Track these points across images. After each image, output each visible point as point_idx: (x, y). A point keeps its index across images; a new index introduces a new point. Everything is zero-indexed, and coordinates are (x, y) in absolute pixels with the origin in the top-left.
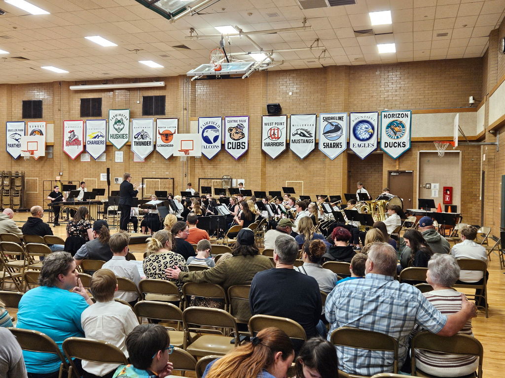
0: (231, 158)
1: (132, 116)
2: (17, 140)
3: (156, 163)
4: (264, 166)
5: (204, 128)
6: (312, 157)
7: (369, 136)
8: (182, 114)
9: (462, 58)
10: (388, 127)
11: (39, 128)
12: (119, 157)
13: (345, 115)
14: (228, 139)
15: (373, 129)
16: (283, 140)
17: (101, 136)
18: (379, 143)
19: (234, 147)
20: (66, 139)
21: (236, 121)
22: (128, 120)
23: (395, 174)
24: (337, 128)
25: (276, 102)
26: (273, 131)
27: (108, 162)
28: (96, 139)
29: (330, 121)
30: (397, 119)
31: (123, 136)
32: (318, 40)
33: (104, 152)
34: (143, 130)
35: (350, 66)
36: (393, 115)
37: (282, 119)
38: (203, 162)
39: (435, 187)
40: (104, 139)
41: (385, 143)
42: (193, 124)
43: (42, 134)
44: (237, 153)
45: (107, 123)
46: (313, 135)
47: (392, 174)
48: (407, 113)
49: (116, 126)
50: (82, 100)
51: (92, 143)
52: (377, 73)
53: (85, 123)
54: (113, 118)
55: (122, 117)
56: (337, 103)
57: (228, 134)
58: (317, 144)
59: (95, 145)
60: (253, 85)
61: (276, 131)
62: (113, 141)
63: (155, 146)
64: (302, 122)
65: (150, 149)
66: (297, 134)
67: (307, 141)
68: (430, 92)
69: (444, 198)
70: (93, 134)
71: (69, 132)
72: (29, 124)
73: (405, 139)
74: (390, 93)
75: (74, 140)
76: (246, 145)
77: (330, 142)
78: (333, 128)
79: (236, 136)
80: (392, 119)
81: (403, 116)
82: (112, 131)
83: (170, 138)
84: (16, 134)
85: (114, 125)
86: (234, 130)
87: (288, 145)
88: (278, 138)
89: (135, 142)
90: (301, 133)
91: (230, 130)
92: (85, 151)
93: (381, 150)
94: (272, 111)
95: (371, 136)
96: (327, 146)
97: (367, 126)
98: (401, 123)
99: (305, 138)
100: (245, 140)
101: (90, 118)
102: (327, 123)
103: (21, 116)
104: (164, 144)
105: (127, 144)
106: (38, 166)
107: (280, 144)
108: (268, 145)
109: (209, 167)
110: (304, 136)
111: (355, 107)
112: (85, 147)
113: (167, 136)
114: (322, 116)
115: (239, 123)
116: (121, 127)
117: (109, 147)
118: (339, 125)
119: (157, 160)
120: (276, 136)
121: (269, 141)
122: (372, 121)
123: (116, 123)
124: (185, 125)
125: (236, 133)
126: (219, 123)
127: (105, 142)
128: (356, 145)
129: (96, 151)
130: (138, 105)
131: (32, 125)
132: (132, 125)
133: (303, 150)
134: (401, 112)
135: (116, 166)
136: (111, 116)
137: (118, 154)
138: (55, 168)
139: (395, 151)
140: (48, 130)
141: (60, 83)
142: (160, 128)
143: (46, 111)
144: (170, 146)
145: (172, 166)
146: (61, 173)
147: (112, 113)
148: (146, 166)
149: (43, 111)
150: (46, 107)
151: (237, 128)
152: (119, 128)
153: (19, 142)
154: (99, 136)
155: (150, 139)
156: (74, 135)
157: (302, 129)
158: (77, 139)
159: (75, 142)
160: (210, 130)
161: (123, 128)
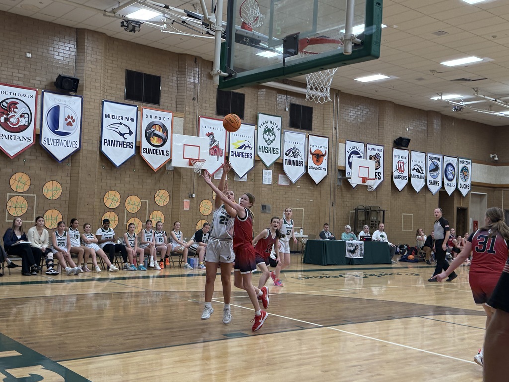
2: (122, 135)
3: (301, 188)
5: (350, 152)
8: (332, 133)
10: (462, 171)
11: (162, 121)
12: (267, 176)
13: (441, 157)
15: (455, 171)
16: (406, 174)
17: (248, 146)
18: (457, 184)
21: (374, 150)
22: (280, 130)
24: (437, 168)
27: (249, 183)
28: (242, 150)
29: (433, 160)
31: (272, 151)
34: (295, 147)
36: (464, 162)
37: (405, 153)
38: (343, 190)
40: (252, 151)
41: (460, 184)
42: (341, 147)
43: (165, 131)
45: (256, 129)
46: (424, 172)
49: (265, 136)
51: (237, 154)
54: (262, 125)
55: (274, 126)
58: (426, 181)
59: (240, 158)
61: (402, 164)
62: (263, 155)
63: (306, 167)
64: (418, 158)
65: (301, 170)
66: (415, 169)
67: (420, 177)
70: (238, 142)
71: (206, 135)
72: (146, 112)
73: (468, 182)
75: (213, 148)
76: (382, 175)
77: (433, 179)
80: (464, 165)
81: (468, 163)
82: (262, 143)
83: (320, 159)
84: (121, 124)
85: (263, 134)
87: (409, 179)
88: (403, 171)
89: (286, 160)
90: (417, 168)
91: (370, 158)
93: (458, 189)
95: (454, 177)
96: (432, 183)
97: (452, 169)
99: (420, 174)
100: (381, 170)
102: (431, 162)
103: (124, 95)
104: (314, 165)
105: (277, 161)
106: (149, 181)
107: (404, 178)
108: (397, 177)
109: (348, 195)
110: (419, 172)
112: (227, 158)
113: (318, 157)
114: (429, 155)
115: (376, 152)
116: (272, 138)
117: (258, 161)
118: (438, 165)
119: (302, 184)
120: (402, 169)
122: (454, 165)
123: (265, 132)
126: (362, 149)
127: (253, 156)
128: (446, 184)
129: (242, 166)
130: (286, 113)
131: (150, 115)
132: (284, 137)
133: (418, 184)
134: (467, 160)
135: (263, 189)
136: (260, 122)
137: (266, 173)
138: (183, 186)
139: (464, 192)
140: (174, 126)
141: (196, 59)
142: (311, 147)
143: (166, 95)
144: (321, 169)
145: (315, 193)
146: (194, 196)
147: (262, 118)
148: (291, 191)
149: (162, 94)
150: (166, 89)
151: (376, 157)
152: (269, 139)
153: (126, 139)
154: (246, 147)
155: (301, 158)
156: (214, 141)
157: (417, 165)
158: (217, 146)
159: (215, 150)
160: (354, 155)
161: (274, 140)
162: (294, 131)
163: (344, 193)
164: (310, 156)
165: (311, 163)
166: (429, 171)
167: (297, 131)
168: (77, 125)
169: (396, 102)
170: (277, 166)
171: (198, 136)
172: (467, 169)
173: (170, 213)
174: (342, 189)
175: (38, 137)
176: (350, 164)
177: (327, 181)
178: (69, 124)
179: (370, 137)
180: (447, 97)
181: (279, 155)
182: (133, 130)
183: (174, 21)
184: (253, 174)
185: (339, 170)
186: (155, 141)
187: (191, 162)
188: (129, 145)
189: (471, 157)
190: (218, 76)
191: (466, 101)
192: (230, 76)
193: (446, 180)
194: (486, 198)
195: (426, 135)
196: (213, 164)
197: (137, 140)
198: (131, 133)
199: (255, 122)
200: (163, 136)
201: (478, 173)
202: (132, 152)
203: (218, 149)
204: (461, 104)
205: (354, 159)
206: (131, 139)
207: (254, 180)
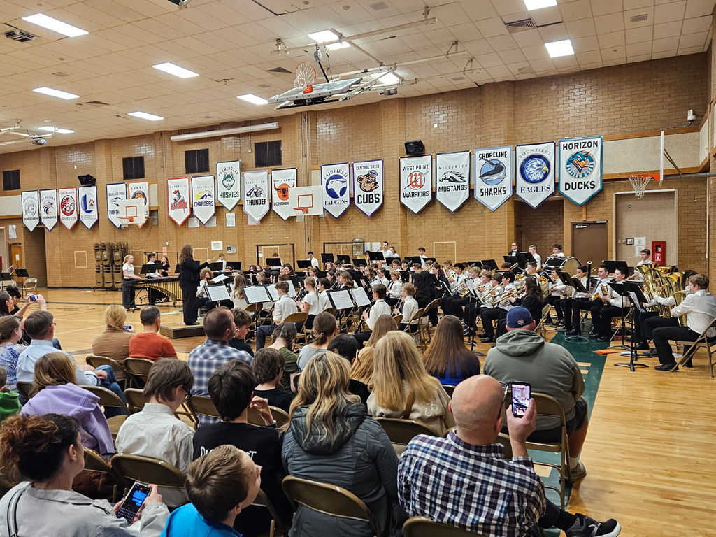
0: (362, 215)
1: (243, 168)
2: (118, 206)
3: (274, 226)
4: (405, 223)
5: (327, 178)
6: (466, 210)
7: (543, 176)
8: (302, 162)
9: (675, 55)
10: (569, 162)
11: (142, 190)
12: (231, 220)
13: (508, 150)
14: (358, 191)
15: (548, 165)
16: (427, 188)
17: (209, 195)
19: (365, 201)
20: (171, 201)
21: (367, 167)
22: (239, 174)
23: (582, 227)
24: (499, 168)
25: (416, 139)
26: (414, 177)
28: (204, 200)
29: (489, 159)
30: (582, 149)
31: (234, 195)
32: (456, 43)
33: (213, 216)
34: (256, 186)
35: (514, 82)
36: (576, 145)
37: (426, 160)
38: (329, 222)
39: (639, 242)
40: (212, 199)
41: (566, 184)
42: (315, 174)
43: (144, 196)
44: (369, 209)
45: (215, 178)
46: (467, 179)
47: (577, 227)
48: (595, 140)
49: (225, 182)
50: (186, 152)
51: (200, 204)
52: (552, 88)
53: (190, 180)
54: (221, 173)
55: (232, 171)
56: (498, 133)
57: (357, 185)
58: (472, 191)
59: (203, 207)
60: (387, 117)
61: (418, 177)
62: (223, 201)
63: (271, 205)
64: (453, 162)
65: (265, 208)
66: (445, 179)
67: (459, 188)
68: (629, 108)
70: (200, 193)
71: (174, 193)
72: (131, 185)
74: (571, 115)
75: (180, 203)
76: (381, 198)
77: (489, 187)
78: (493, 168)
79: (368, 187)
81: (590, 145)
82: (222, 189)
83: (287, 194)
84: (117, 198)
85: (223, 181)
86: (365, 180)
87: (434, 194)
88: (421, 186)
89: (248, 201)
90: (451, 177)
91: (360, 179)
92: (192, 215)
93: (561, 194)
94: (411, 151)
95: (546, 175)
96: (486, 193)
97: (539, 163)
98: (588, 155)
99: (456, 184)
100: (379, 191)
101: (196, 174)
102: (485, 162)
103: (122, 176)
104: (280, 201)
105: (239, 204)
107: (424, 194)
108: (408, 195)
109: (336, 228)
110: (455, 181)
111: (523, 138)
112: (192, 209)
113: (284, 191)
114: (478, 153)
115: (370, 169)
118: (501, 164)
119: (275, 222)
120: (418, 184)
121: (409, 190)
122: (546, 155)
123: (225, 179)
124: (305, 176)
125: (368, 182)
126: (346, 171)
127: (213, 203)
128: (525, 190)
129: (205, 214)
131: (134, 187)
132: (244, 179)
133: (453, 200)
134: (587, 140)
135: (228, 231)
136: (219, 171)
137: (229, 217)
139: (581, 195)
140: (151, 191)
142: (275, 183)
145: (292, 229)
146: (167, 244)
147: (220, 167)
148: (263, 230)
149: (146, 169)
151: (369, 176)
152: (229, 185)
154: (207, 196)
155: (264, 196)
156: (180, 197)
157: (452, 172)
158: (183, 201)
160: (335, 180)
161: (234, 184)
164: (274, 192)
165: (276, 198)
166: (478, 175)
168: (95, 204)
175: (79, 216)
178: (92, 205)
181: (239, 198)
194: (674, 197)
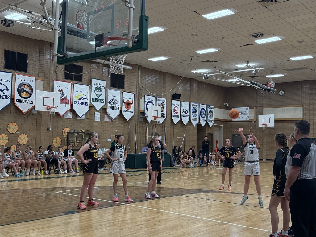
1: (107, 86)
2: (2, 91)
3: (118, 123)
5: (147, 102)
10: (209, 112)
11: (29, 82)
12: (97, 116)
13: (198, 105)
16: (179, 114)
17: (85, 98)
18: (207, 120)
21: (161, 100)
22: (105, 89)
24: (196, 111)
27: (86, 120)
28: (81, 101)
29: (194, 107)
31: (101, 101)
33: (88, 112)
34: (114, 98)
36: (210, 107)
37: (178, 102)
40: (87, 101)
43: (31, 88)
45: (90, 88)
46: (189, 113)
51: (78, 103)
53: (72, 85)
54: (94, 86)
58: (190, 118)
59: (80, 105)
61: (176, 109)
62: (95, 104)
64: (185, 105)
65: (118, 112)
66: (184, 112)
67: (187, 116)
69: (216, 146)
70: (79, 96)
71: (58, 91)
72: (18, 76)
73: (213, 119)
75: (63, 99)
76: (165, 115)
77: (194, 117)
80: (210, 109)
82: (94, 96)
83: (129, 106)
85: (95, 91)
87: (181, 117)
89: (109, 106)
91: (159, 105)
93: (207, 123)
95: (205, 116)
96: (193, 119)
97: (204, 111)
100: (165, 112)
101: (74, 81)
103: (3, 65)
104: (126, 110)
105: (103, 107)
107: (178, 116)
108: (174, 116)
113: (128, 104)
114: (192, 104)
115: (162, 102)
116: (100, 93)
117: (91, 107)
118: (196, 109)
119: (119, 121)
120: (177, 112)
122: (205, 109)
123: (96, 90)
126: (154, 100)
127: (88, 104)
128: (201, 120)
129: (81, 110)
130: (108, 78)
131: (21, 78)
132: (107, 93)
133: (185, 120)
134: (212, 107)
135: (95, 124)
136: (93, 84)
137: (97, 115)
138: (43, 123)
139: (211, 124)
140: (37, 85)
141: (51, 44)
142: (124, 99)
143: (32, 66)
144: (130, 112)
146: (50, 129)
147: (94, 81)
148: (112, 125)
149: (28, 66)
150: (31, 62)
151: (162, 105)
152: (98, 94)
153: (5, 93)
154: (84, 98)
155: (118, 105)
156: (63, 95)
157: (186, 110)
158: (65, 98)
159: (64, 101)
160: (150, 104)
161: (101, 94)
162: (114, 89)
163: (144, 126)
164: (123, 104)
165: (124, 108)
166: (191, 113)
167: (116, 89)
169: (173, 73)
170: (103, 110)
171: (53, 91)
172: (212, 112)
173: (35, 140)
174: (142, 124)
176: (147, 109)
177: (134, 119)
179: (158, 93)
180: (200, 71)
181: (104, 103)
182: (10, 88)
183: (34, 21)
184: (89, 115)
185: (140, 112)
186: (24, 95)
187: (48, 108)
188: (7, 97)
189: (214, 105)
190: (56, 57)
191: (210, 73)
192: (64, 57)
193: (201, 118)
194: (222, 128)
195: (190, 92)
196: (62, 109)
197: (12, 94)
198: (8, 90)
199: (89, 84)
200: (30, 92)
201: (218, 114)
202: (9, 101)
203: (66, 100)
204: (208, 75)
205: (149, 106)
206: (8, 93)
207: (89, 119)
